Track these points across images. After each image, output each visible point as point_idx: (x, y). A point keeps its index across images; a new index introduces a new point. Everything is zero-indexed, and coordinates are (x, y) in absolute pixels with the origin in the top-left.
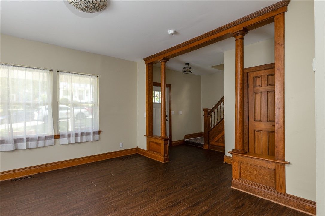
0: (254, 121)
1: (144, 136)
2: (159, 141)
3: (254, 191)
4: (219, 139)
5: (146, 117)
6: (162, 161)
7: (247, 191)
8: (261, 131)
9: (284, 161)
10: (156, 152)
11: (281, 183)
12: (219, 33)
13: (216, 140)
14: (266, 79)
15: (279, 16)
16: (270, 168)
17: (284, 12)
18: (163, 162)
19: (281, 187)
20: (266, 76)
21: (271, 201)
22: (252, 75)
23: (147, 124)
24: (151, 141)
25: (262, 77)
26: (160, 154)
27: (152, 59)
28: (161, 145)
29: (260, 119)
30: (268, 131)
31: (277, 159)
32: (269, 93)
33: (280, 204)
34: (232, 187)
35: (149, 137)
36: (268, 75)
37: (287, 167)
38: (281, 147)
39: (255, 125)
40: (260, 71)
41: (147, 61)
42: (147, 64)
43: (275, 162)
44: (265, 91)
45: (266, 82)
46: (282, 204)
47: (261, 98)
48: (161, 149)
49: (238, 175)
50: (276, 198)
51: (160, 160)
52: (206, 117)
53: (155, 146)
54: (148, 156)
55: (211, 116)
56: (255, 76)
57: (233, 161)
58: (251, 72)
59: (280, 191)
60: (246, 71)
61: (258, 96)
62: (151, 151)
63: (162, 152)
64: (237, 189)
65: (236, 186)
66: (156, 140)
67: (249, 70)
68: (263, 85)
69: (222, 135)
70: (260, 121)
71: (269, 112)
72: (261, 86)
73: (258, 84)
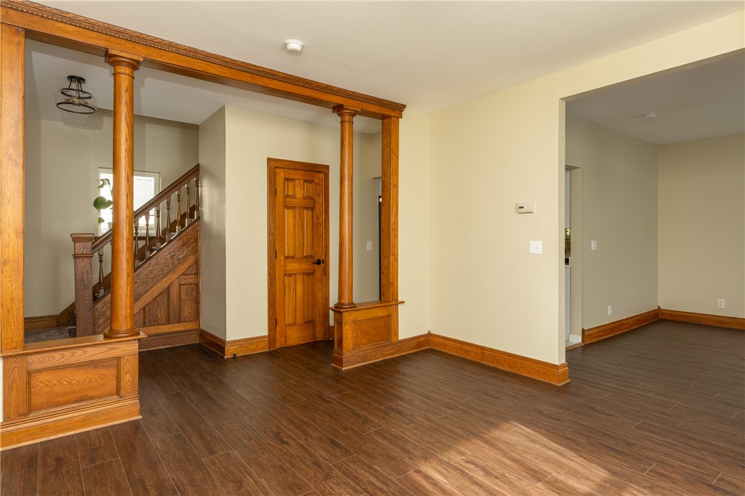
0: (285, 258)
2: (111, 349)
6: (133, 414)
7: (363, 362)
9: (398, 300)
10: (81, 400)
11: (395, 330)
14: (302, 186)
15: (394, 119)
16: (386, 315)
17: (398, 118)
18: (141, 417)
19: (395, 334)
20: (302, 182)
21: (388, 358)
22: (281, 175)
23: (13, 300)
24: (50, 368)
25: (297, 181)
26: (116, 397)
27: (61, 25)
28: (123, 362)
29: (292, 255)
30: (304, 274)
31: (393, 300)
32: (305, 211)
33: (395, 356)
34: (344, 369)
35: (23, 355)
36: (304, 181)
37: (400, 307)
38: (395, 284)
39: (285, 266)
40: (294, 171)
41: (12, 12)
42: (14, 29)
43: (390, 305)
44: (300, 207)
45: (302, 192)
46: (397, 355)
47: (295, 217)
48: (118, 379)
49: (351, 345)
50: (392, 351)
51: (115, 419)
52: (86, 260)
53: (79, 376)
54: (18, 442)
55: (101, 256)
56: (287, 177)
57: (343, 324)
58: (281, 168)
59: (394, 340)
60: (273, 164)
61: (289, 214)
62: (43, 412)
63: (129, 383)
64: (351, 367)
65: (350, 363)
66: (85, 352)
67: (279, 165)
68: (298, 196)
69: (142, 306)
70: (293, 257)
71: (305, 241)
72: (295, 198)
73: (291, 193)
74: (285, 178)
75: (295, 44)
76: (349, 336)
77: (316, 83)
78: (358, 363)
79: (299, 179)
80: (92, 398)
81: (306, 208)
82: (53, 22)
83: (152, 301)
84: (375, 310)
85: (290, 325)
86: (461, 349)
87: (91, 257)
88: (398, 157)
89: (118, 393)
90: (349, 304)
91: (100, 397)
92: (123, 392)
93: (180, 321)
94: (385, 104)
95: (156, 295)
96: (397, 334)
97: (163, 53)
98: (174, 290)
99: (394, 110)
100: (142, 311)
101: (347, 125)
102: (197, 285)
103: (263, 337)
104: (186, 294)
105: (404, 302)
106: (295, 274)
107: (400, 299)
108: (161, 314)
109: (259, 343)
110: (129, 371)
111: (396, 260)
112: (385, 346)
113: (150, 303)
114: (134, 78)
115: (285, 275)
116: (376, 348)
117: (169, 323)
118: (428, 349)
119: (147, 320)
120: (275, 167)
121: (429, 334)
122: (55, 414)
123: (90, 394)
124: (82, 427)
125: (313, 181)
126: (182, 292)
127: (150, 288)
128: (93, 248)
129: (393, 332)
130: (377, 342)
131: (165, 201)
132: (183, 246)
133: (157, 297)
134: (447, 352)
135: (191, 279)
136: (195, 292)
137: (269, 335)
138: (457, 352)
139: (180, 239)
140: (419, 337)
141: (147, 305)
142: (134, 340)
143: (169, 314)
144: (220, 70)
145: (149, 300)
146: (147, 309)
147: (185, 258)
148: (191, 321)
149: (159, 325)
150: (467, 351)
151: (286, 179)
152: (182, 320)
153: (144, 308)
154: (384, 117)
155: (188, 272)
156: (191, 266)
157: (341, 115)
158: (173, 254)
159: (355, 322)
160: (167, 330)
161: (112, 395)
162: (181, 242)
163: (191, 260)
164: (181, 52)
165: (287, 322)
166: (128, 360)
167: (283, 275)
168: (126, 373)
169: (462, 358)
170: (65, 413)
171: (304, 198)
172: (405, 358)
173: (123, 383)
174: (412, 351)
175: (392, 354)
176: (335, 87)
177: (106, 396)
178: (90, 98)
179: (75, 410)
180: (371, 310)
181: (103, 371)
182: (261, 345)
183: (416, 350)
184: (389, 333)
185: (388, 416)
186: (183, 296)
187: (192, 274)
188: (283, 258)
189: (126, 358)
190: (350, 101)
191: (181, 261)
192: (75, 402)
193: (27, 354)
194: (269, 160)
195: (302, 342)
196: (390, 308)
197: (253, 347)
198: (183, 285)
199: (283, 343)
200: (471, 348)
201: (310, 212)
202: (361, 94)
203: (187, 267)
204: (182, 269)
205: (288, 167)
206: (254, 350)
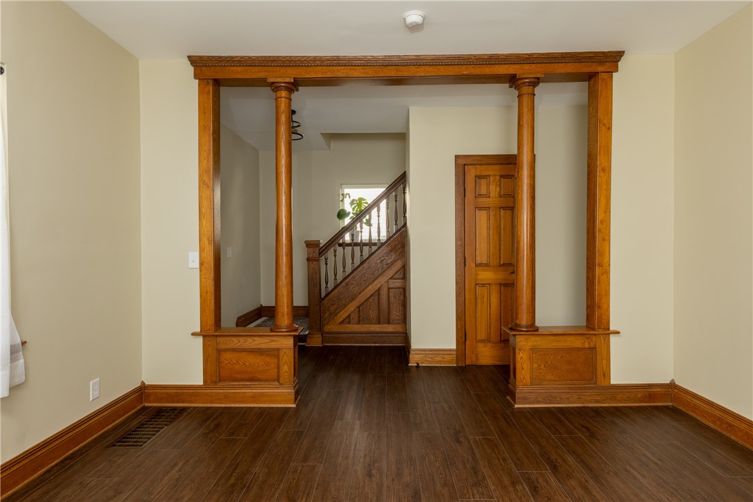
0: (476, 266)
1: (193, 334)
2: (272, 341)
3: (561, 398)
4: (349, 316)
5: (197, 265)
6: (287, 401)
7: (546, 403)
8: (488, 286)
9: (609, 329)
10: (252, 380)
11: (605, 369)
12: (488, 66)
13: (341, 320)
14: (498, 183)
15: (605, 76)
16: (587, 347)
17: (612, 72)
18: (294, 406)
19: (604, 375)
20: (498, 178)
21: (590, 405)
22: (471, 173)
23: (207, 292)
24: (230, 349)
25: (491, 178)
26: (276, 383)
27: (234, 68)
28: (281, 354)
29: (486, 262)
30: (501, 284)
31: (599, 328)
32: (502, 211)
33: (604, 405)
34: (516, 406)
35: (213, 336)
36: (501, 176)
37: (613, 338)
38: (605, 307)
39: (477, 274)
40: (487, 166)
41: (204, 69)
42: (206, 81)
43: (595, 335)
44: (495, 207)
45: (498, 189)
46: (607, 405)
47: (489, 219)
48: (278, 368)
49: (528, 377)
50: (598, 398)
51: (275, 402)
52: (315, 262)
53: (251, 360)
54: (211, 402)
55: (326, 259)
56: (478, 173)
57: (517, 351)
58: (471, 165)
59: (603, 383)
60: (462, 162)
61: (482, 217)
62: (227, 383)
63: (286, 374)
64: (527, 406)
65: (526, 400)
66: (254, 340)
67: (468, 161)
68: (492, 194)
69: (358, 305)
70: (487, 265)
71: (502, 247)
72: (489, 197)
73: (484, 191)
74: (476, 176)
75: (414, 17)
76: (525, 366)
77: (475, 56)
78: (539, 402)
79: (495, 175)
80: (259, 380)
81: (504, 208)
82: (229, 68)
83: (366, 301)
84: (572, 338)
85: (482, 341)
86: (720, 419)
87: (318, 260)
88: (610, 128)
89: (278, 381)
90: (527, 327)
91: (266, 381)
92: (281, 381)
93: (389, 323)
94: (584, 58)
95: (368, 296)
96: (607, 374)
97: (311, 69)
98: (384, 292)
99: (601, 63)
100: (357, 309)
101: (526, 99)
102: (404, 289)
103: (451, 350)
104: (395, 297)
105: (619, 333)
106: (489, 284)
107: (612, 328)
108: (373, 314)
109: (445, 356)
110: (286, 363)
111: (607, 273)
112: (585, 388)
113: (363, 303)
114: (291, 100)
115: (476, 284)
116: (570, 388)
117: (379, 323)
118: (667, 407)
119: (361, 318)
120: (464, 165)
121: (672, 385)
122: (234, 388)
123: (259, 376)
124: (252, 402)
125: (514, 176)
126: (391, 294)
127: (363, 290)
128: (320, 254)
129: (599, 372)
130: (572, 380)
131: (376, 209)
132: (391, 251)
133: (369, 298)
134: (698, 418)
135: (398, 283)
136: (402, 296)
137: (457, 348)
138: (714, 422)
139: (388, 245)
140: (651, 386)
141: (361, 305)
142: (290, 335)
143: (379, 314)
144: (363, 71)
145: (363, 300)
146: (361, 308)
147: (393, 263)
148: (399, 323)
149: (371, 323)
150: (730, 426)
151: (478, 177)
152: (391, 321)
153: (359, 307)
154: (590, 77)
155: (396, 276)
156: (398, 271)
157: (517, 87)
158: (382, 259)
159: (534, 350)
160: (378, 330)
161: (274, 381)
162: (389, 248)
163: (399, 265)
164: (325, 63)
165: (478, 338)
166: (285, 353)
167: (474, 284)
168: (284, 364)
169: (720, 435)
170: (241, 388)
171: (500, 197)
172: (617, 412)
173: (281, 372)
174: (637, 405)
175: (598, 402)
176: (502, 55)
177: (269, 380)
178: (299, 126)
179: (248, 387)
180: (561, 337)
181: (268, 359)
182: (448, 358)
183: (644, 404)
184: (594, 372)
185: (514, 487)
186: (392, 299)
187: (399, 279)
188: (474, 265)
189: (284, 350)
190: (527, 67)
191: (390, 266)
192: (248, 380)
193: (217, 336)
194: (457, 157)
195: (497, 363)
196: (594, 338)
197: (438, 359)
198: (392, 288)
199: (474, 360)
200: (737, 422)
201: (509, 213)
202: (543, 54)
203: (395, 272)
204: (390, 273)
205: (480, 162)
206: (440, 362)
